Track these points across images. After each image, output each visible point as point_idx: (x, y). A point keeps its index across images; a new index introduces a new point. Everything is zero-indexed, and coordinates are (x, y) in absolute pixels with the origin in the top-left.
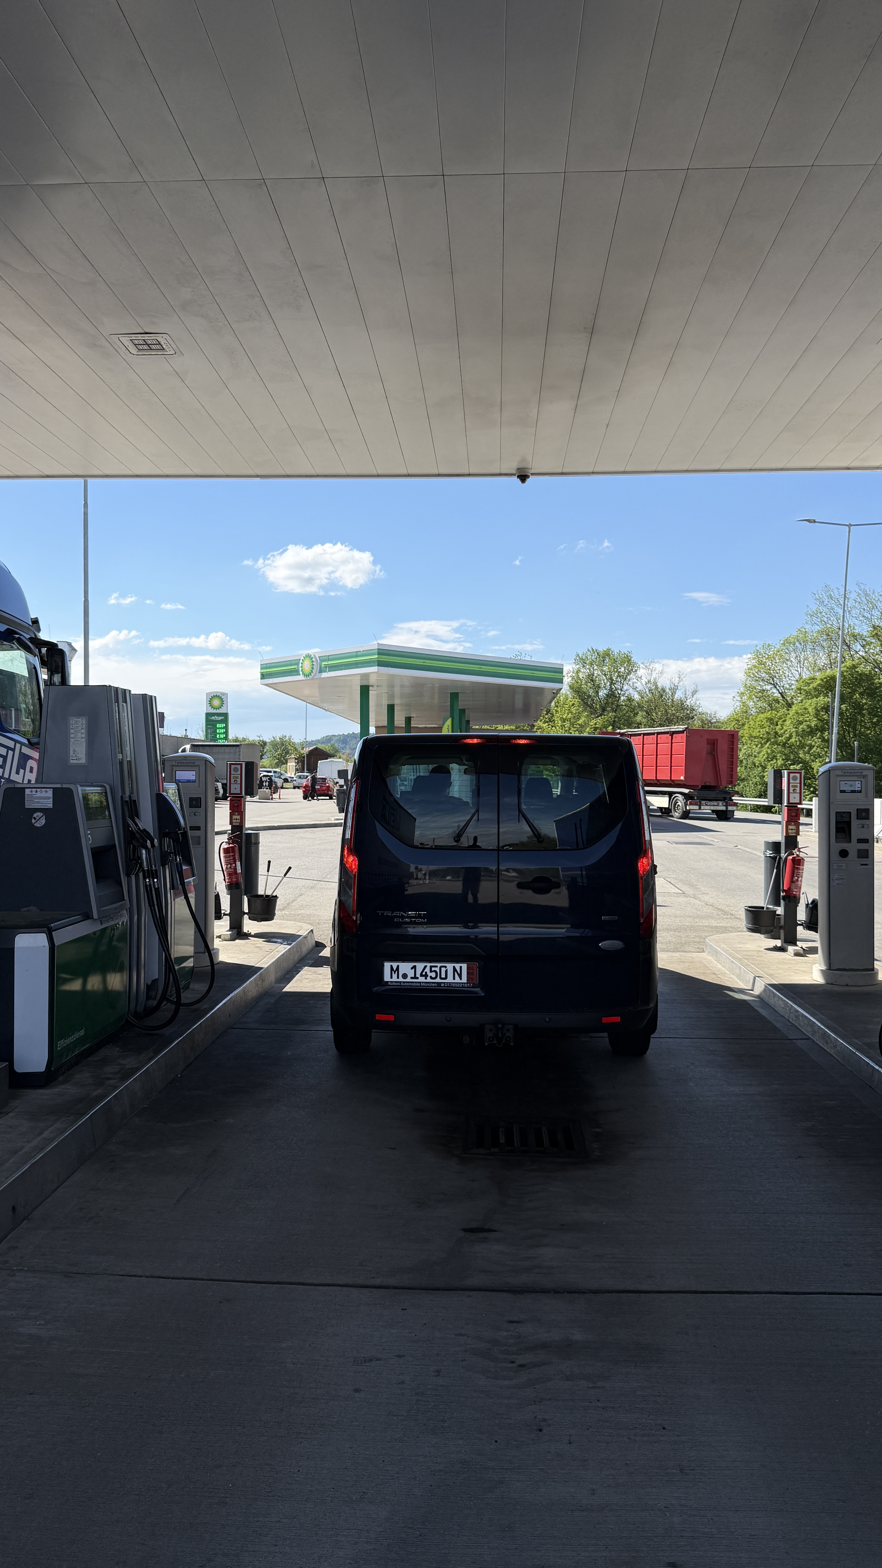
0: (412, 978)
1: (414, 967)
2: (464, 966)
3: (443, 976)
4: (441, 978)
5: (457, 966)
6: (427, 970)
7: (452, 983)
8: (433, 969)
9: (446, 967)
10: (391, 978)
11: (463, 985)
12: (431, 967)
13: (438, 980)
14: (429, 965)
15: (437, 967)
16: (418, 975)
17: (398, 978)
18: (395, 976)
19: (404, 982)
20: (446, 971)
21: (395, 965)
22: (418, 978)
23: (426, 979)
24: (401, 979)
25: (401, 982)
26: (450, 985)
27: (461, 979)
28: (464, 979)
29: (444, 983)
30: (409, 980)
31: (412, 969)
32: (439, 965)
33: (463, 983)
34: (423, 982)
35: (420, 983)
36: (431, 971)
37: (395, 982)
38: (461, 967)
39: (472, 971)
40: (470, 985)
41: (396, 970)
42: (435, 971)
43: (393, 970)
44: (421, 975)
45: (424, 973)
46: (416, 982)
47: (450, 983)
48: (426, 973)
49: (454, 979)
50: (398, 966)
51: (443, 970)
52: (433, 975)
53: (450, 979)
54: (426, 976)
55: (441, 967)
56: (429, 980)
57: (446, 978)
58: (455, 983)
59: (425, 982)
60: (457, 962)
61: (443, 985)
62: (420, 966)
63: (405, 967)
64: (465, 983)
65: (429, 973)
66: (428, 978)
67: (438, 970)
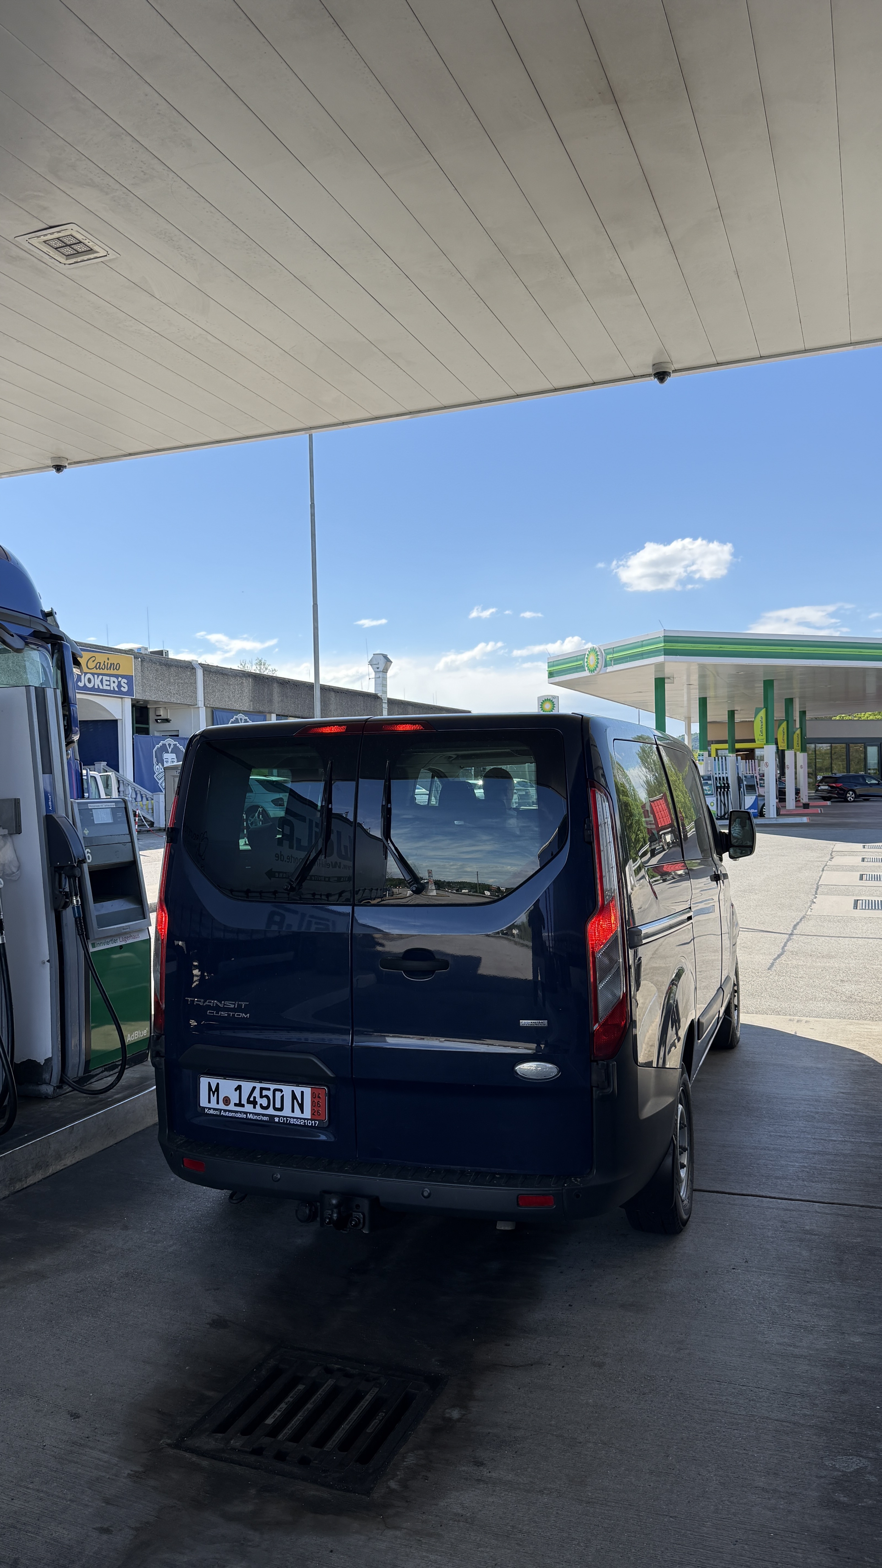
0: (236, 1105)
1: (239, 1088)
2: (308, 1091)
3: (278, 1105)
4: (275, 1109)
5: (298, 1090)
6: (257, 1094)
7: (291, 1117)
8: (265, 1093)
9: (281, 1091)
10: (209, 1102)
11: (305, 1123)
12: (262, 1089)
13: (271, 1111)
14: (259, 1086)
15: (269, 1089)
16: (244, 1101)
17: (218, 1103)
18: (214, 1099)
19: (225, 1111)
20: (282, 1097)
21: (214, 1082)
22: (243, 1106)
23: (255, 1107)
24: (221, 1106)
25: (221, 1110)
26: (287, 1120)
27: (302, 1112)
28: (307, 1114)
29: (279, 1116)
30: (231, 1107)
31: (236, 1090)
32: (273, 1087)
33: (305, 1119)
34: (250, 1113)
35: (246, 1113)
36: (261, 1096)
37: (215, 1109)
38: (302, 1093)
39: (318, 1099)
40: (315, 1123)
41: (215, 1091)
42: (267, 1097)
43: (212, 1090)
44: (249, 1102)
45: (252, 1099)
46: (241, 1112)
47: (287, 1117)
48: (255, 1098)
49: (293, 1111)
50: (218, 1084)
51: (278, 1094)
52: (264, 1102)
53: (287, 1112)
54: (254, 1103)
55: (275, 1090)
56: (258, 1110)
57: (281, 1109)
58: (294, 1118)
59: (252, 1113)
60: (298, 1083)
61: (277, 1120)
62: (247, 1086)
63: (227, 1087)
64: (308, 1119)
65: (258, 1100)
66: (258, 1106)
67: (270, 1094)
